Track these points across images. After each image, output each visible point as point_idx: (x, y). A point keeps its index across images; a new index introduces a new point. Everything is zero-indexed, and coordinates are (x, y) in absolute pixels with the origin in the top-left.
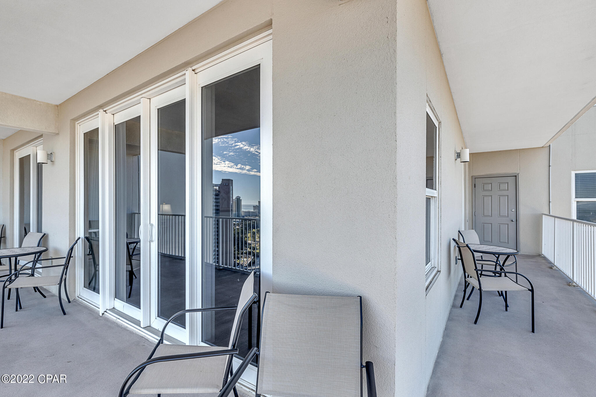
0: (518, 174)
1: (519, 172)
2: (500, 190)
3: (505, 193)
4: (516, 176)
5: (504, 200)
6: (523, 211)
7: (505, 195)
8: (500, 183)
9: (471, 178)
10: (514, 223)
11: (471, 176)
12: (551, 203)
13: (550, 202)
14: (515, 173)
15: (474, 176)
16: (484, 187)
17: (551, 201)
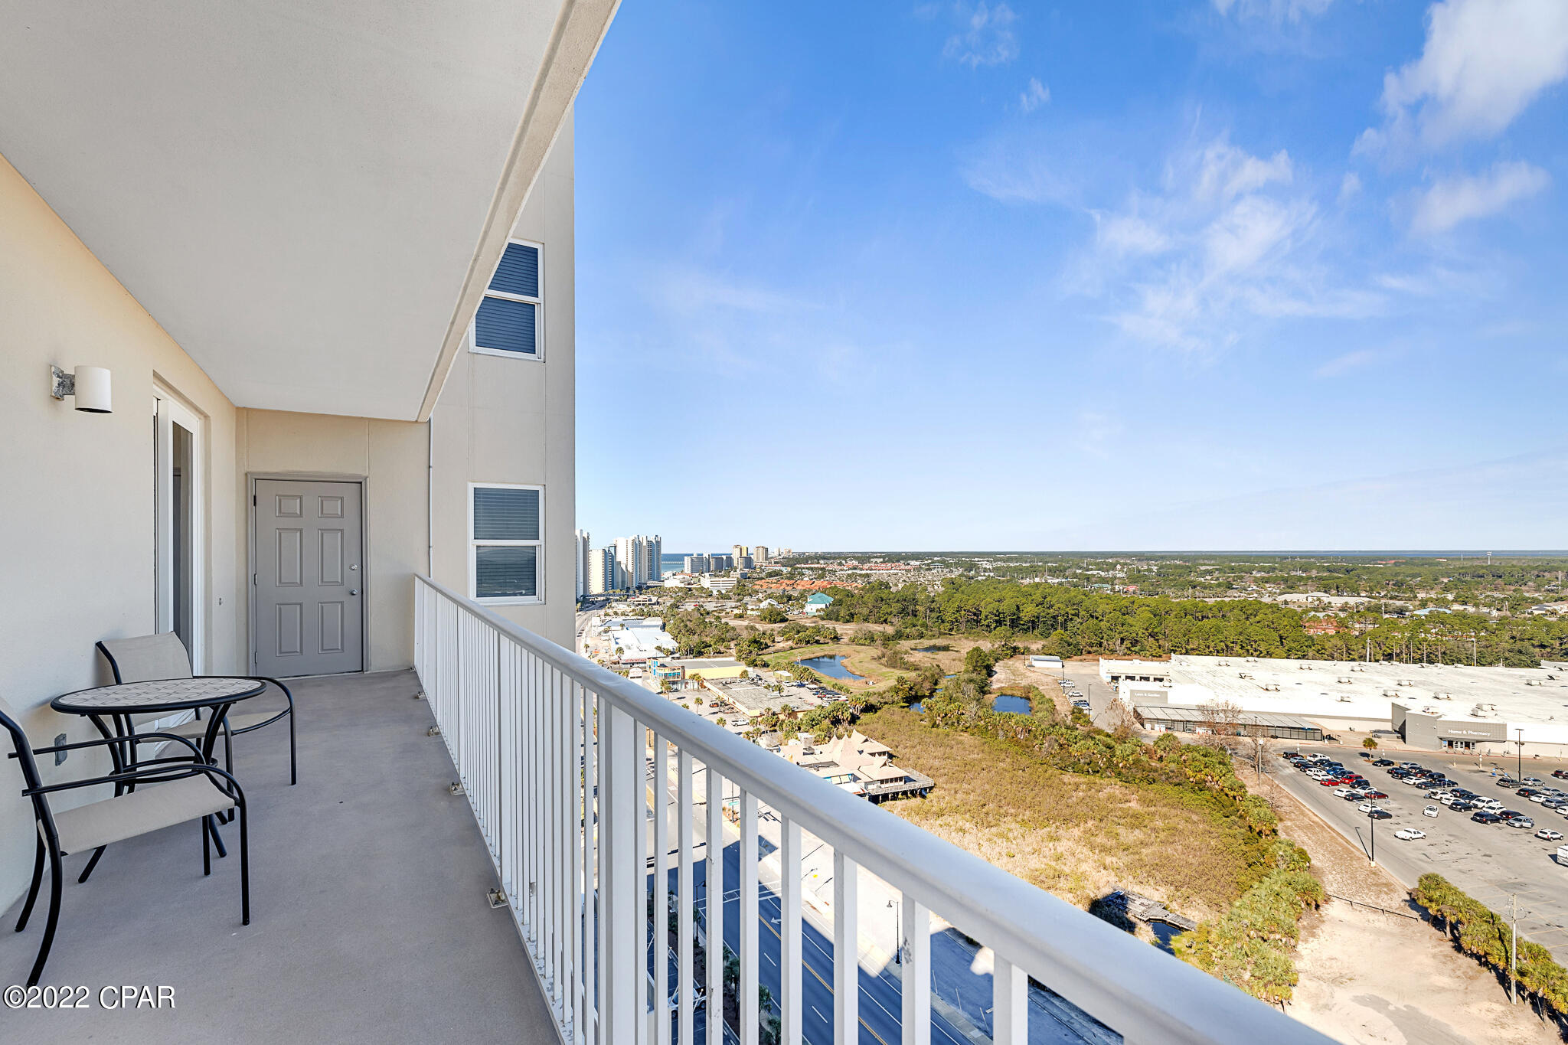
0: (366, 479)
1: (367, 474)
2: (323, 515)
3: (335, 523)
4: (361, 483)
5: (332, 541)
6: (378, 571)
7: (337, 530)
8: (324, 498)
9: (243, 478)
10: (357, 598)
11: (244, 472)
12: (431, 549)
13: (429, 547)
14: (360, 476)
15: (252, 473)
16: (282, 503)
17: (431, 545)
